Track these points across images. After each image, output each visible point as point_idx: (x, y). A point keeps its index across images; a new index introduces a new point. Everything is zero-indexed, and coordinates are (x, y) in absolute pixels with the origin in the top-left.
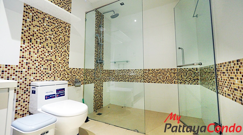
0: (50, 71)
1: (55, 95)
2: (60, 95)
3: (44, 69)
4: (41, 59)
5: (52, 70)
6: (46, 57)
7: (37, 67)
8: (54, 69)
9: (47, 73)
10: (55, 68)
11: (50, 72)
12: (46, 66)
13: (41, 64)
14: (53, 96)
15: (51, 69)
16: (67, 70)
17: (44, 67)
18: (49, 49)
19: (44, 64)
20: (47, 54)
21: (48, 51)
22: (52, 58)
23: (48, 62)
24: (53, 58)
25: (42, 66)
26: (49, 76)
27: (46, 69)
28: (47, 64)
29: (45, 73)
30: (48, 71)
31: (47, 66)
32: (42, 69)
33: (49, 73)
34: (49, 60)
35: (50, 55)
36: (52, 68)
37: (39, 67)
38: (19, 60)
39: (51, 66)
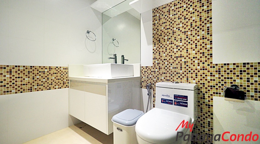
0: (181, 70)
1: (172, 101)
2: (178, 104)
3: (173, 68)
4: (170, 57)
5: (183, 69)
6: (175, 54)
7: (166, 66)
8: (185, 68)
9: (177, 73)
10: (187, 66)
11: (181, 72)
12: (175, 64)
13: (170, 63)
14: (169, 102)
15: (181, 68)
16: (208, 68)
17: (173, 66)
18: (178, 43)
19: (173, 63)
20: (175, 50)
21: (177, 46)
22: (182, 53)
23: (177, 59)
24: (184, 53)
25: (171, 64)
26: (179, 77)
27: (175, 68)
28: (177, 62)
29: (175, 73)
30: (178, 70)
31: (177, 64)
32: (171, 68)
33: (179, 73)
34: (179, 57)
35: (179, 50)
36: (183, 66)
37: (168, 66)
38: (152, 61)
39: (181, 64)
